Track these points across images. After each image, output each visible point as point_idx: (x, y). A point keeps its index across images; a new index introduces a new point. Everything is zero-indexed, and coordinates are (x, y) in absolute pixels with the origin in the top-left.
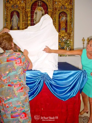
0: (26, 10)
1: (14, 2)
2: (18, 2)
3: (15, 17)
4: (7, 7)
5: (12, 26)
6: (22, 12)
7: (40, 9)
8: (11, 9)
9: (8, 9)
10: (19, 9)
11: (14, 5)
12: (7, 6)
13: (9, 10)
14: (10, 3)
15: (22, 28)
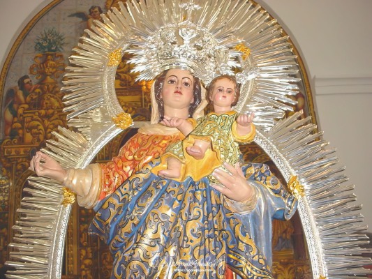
4: (9, 160)
8: (24, 168)
9: (10, 169)
12: (9, 153)
13: (17, 171)
14: (22, 140)
15: (79, 254)
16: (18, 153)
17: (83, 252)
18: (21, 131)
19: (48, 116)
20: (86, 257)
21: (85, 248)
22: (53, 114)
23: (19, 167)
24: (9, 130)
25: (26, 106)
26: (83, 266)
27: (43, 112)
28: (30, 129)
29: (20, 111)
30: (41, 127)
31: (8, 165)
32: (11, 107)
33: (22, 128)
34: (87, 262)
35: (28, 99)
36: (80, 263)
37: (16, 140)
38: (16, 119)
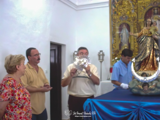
0: (138, 20)
1: (123, 13)
2: (127, 12)
3: (124, 31)
5: (121, 42)
6: (134, 24)
7: (157, 17)
8: (119, 22)
9: (115, 22)
10: (130, 21)
11: (122, 16)
12: (115, 18)
13: (117, 23)
14: (118, 14)
15: (134, 44)
16: (117, 18)
17: (135, 44)
18: (117, 12)
19: (124, 7)
20: (136, 45)
21: (136, 43)
22: (126, 6)
23: (117, 22)
24: (114, 12)
25: (118, 5)
26: (135, 47)
27: (123, 6)
28: (120, 11)
29: (117, 6)
30: (123, 10)
31: (115, 21)
32: (114, 5)
33: (117, 11)
34: (136, 46)
35: (118, 2)
36: (134, 46)
37: (116, 14)
38: (116, 9)
